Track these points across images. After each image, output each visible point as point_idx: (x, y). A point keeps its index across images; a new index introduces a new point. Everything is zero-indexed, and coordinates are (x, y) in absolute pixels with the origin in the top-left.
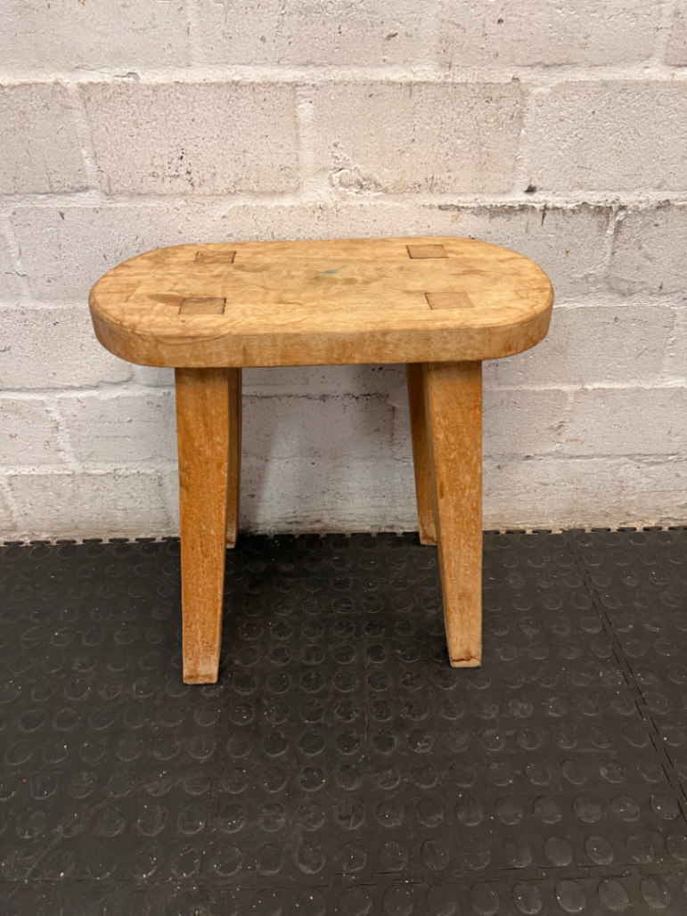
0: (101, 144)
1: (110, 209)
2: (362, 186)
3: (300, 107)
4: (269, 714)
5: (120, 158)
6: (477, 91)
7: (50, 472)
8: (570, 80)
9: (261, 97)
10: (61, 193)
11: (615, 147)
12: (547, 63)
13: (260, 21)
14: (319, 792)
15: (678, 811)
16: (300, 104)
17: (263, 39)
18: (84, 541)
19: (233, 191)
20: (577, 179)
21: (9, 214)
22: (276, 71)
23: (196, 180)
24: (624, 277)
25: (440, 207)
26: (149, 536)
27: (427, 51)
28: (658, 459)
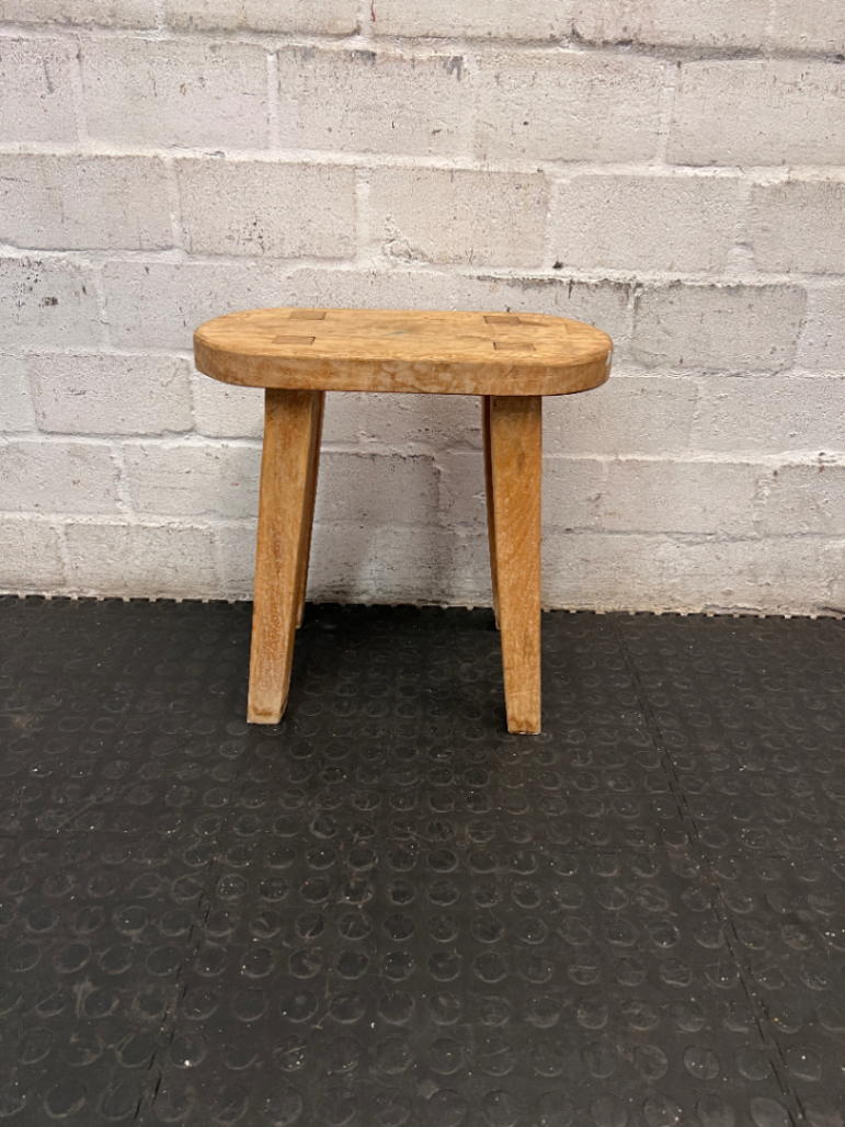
0: (188, 209)
1: (190, 266)
2: (410, 256)
3: (358, 185)
4: (299, 729)
5: (202, 222)
6: (508, 178)
7: (106, 523)
8: (586, 173)
9: (326, 176)
10: (149, 251)
11: (629, 231)
12: (566, 158)
13: (328, 115)
14: (339, 784)
15: (676, 813)
16: (358, 183)
17: (330, 130)
18: (131, 599)
19: (298, 255)
20: (598, 258)
21: (102, 267)
22: (339, 155)
23: (267, 245)
24: (647, 350)
25: (479, 278)
26: (196, 598)
27: (465, 144)
28: (697, 539)
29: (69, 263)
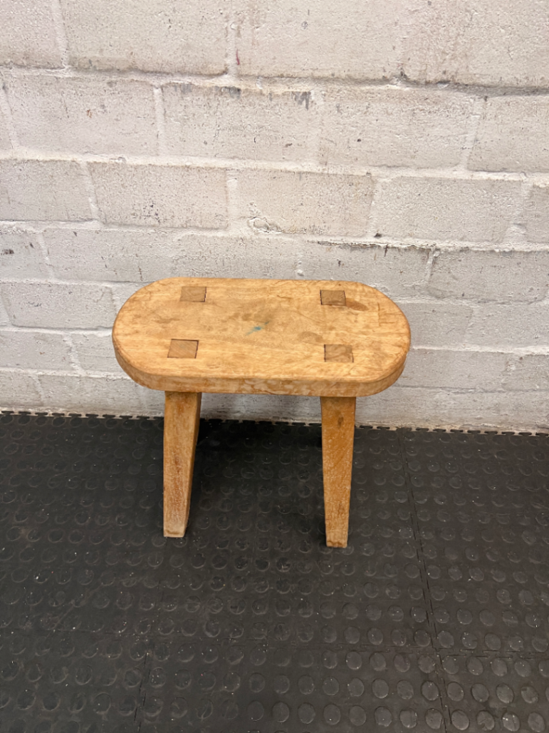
0: (101, 196)
1: (106, 232)
2: (268, 228)
3: (229, 181)
4: (196, 542)
5: (113, 204)
6: (343, 179)
7: (65, 375)
8: (404, 175)
9: (204, 175)
10: (75, 221)
11: (433, 215)
12: (389, 165)
13: (204, 133)
14: (221, 591)
15: (425, 618)
16: (229, 180)
17: (206, 143)
18: (87, 415)
19: (185, 226)
20: (408, 231)
21: (42, 231)
22: (214, 160)
23: (161, 218)
24: (439, 288)
25: (319, 243)
26: (128, 415)
27: (311, 154)
28: (462, 391)
29: (18, 229)
